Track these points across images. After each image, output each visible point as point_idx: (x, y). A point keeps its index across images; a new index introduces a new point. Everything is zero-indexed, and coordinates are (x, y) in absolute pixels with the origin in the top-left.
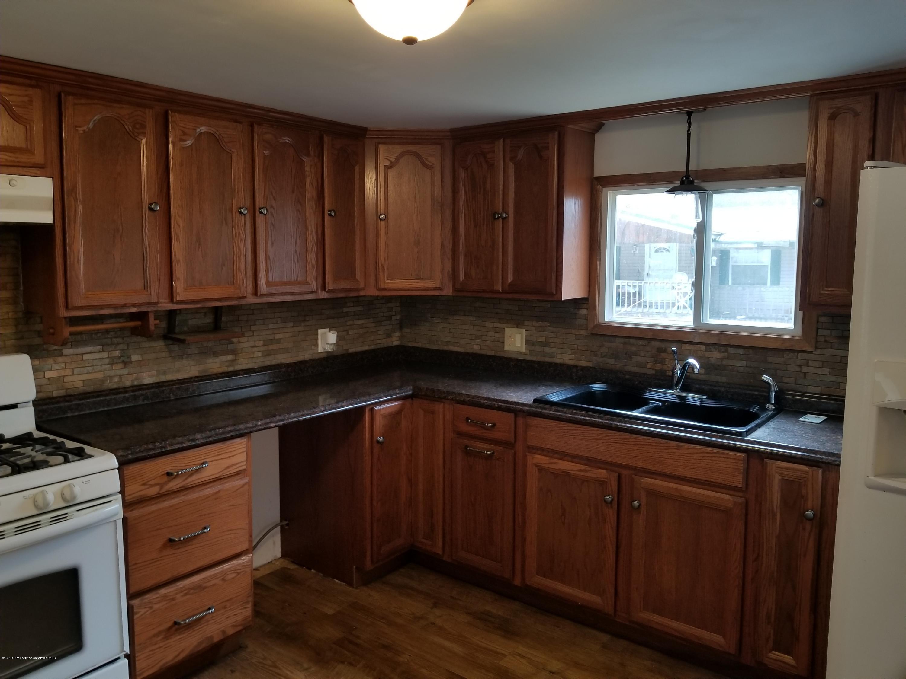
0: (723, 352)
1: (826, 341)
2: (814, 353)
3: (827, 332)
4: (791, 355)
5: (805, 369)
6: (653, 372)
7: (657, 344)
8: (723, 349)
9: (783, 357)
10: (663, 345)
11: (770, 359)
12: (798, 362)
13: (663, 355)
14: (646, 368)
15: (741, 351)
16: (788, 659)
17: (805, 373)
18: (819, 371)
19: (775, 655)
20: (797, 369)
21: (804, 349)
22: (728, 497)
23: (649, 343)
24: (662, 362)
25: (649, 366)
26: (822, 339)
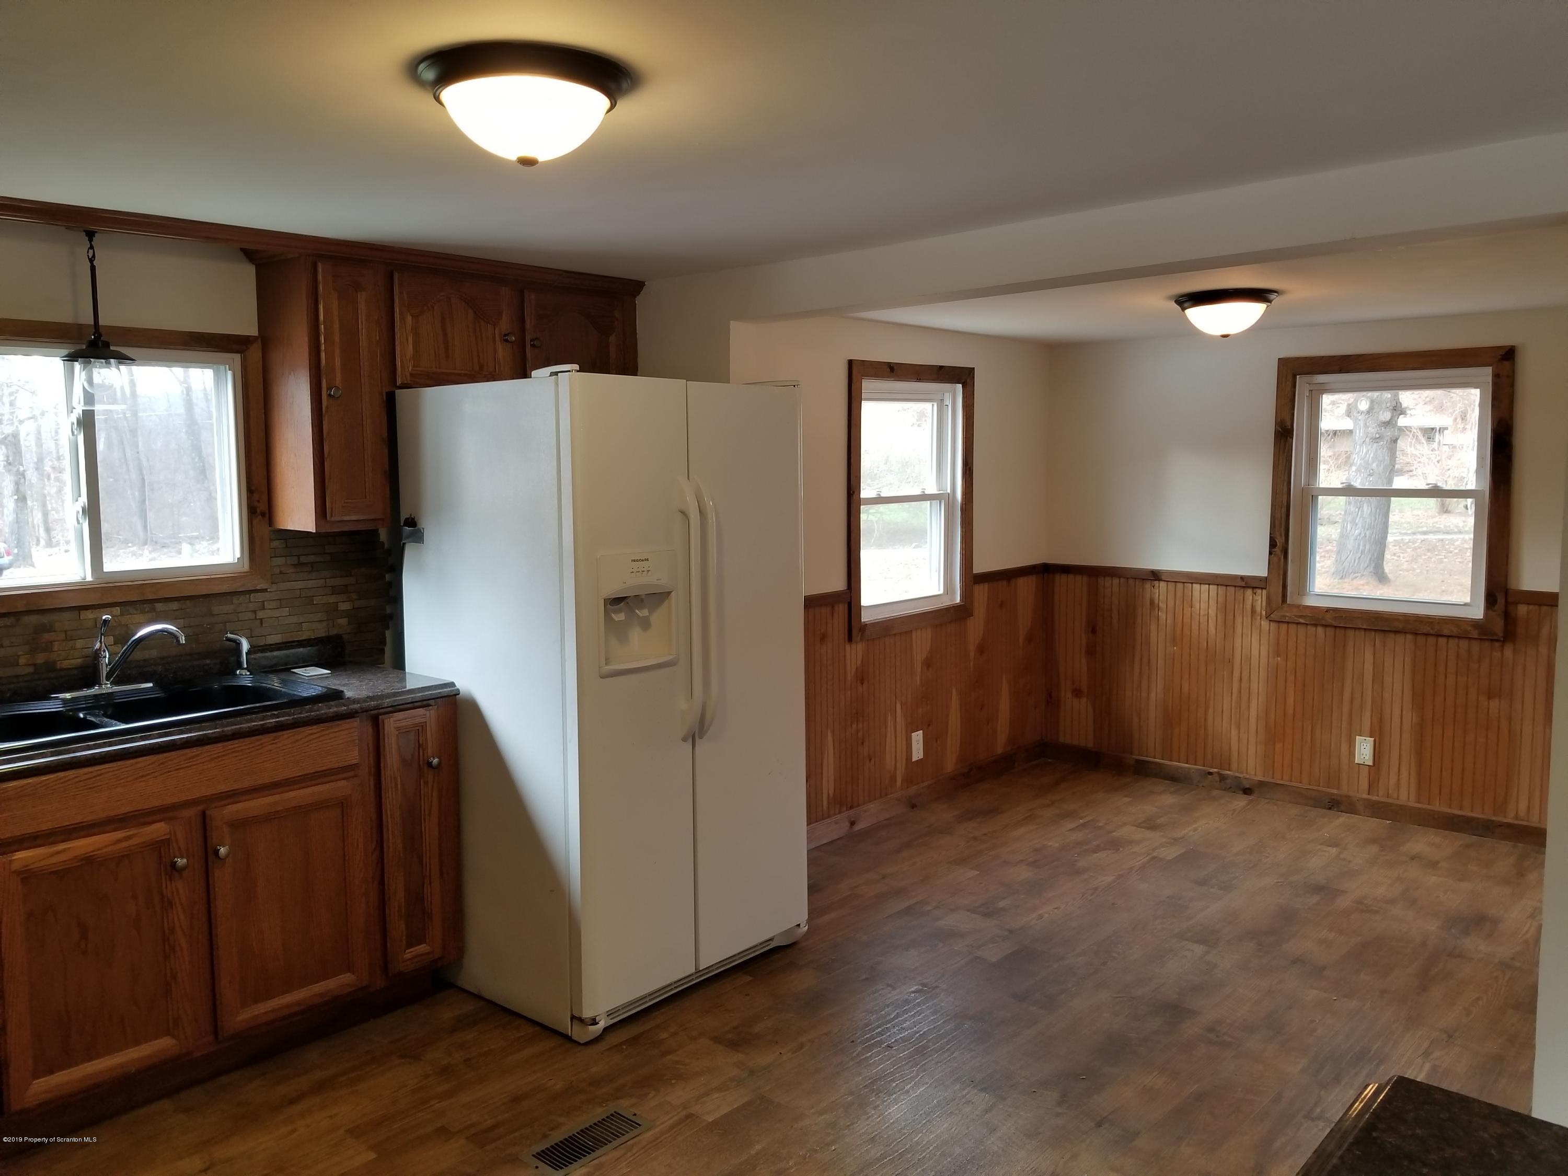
0: (148, 612)
1: (281, 573)
2: (268, 590)
3: (280, 561)
4: (242, 598)
5: (260, 615)
6: (31, 669)
7: (33, 619)
8: (147, 607)
9: (232, 604)
10: (45, 619)
11: (216, 609)
12: (252, 606)
13: (47, 636)
14: (18, 665)
15: (174, 606)
16: (422, 948)
17: (261, 620)
18: (277, 613)
19: (410, 953)
20: (252, 616)
21: (258, 588)
22: (343, 783)
23: (18, 620)
24: (48, 648)
25: (22, 661)
26: (277, 571)
